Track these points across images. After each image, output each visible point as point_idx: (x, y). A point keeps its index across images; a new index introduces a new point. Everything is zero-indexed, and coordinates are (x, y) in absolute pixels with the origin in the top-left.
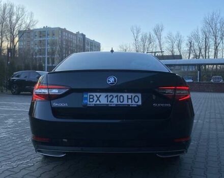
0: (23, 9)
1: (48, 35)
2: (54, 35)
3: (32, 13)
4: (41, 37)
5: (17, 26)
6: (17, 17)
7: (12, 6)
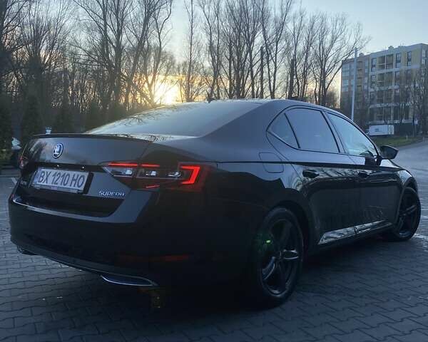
0: (343, 20)
1: (398, 61)
2: (409, 60)
3: (359, 25)
4: (383, 67)
5: (332, 52)
6: (333, 37)
7: (323, 19)
